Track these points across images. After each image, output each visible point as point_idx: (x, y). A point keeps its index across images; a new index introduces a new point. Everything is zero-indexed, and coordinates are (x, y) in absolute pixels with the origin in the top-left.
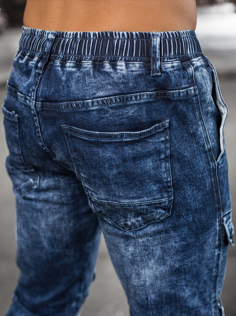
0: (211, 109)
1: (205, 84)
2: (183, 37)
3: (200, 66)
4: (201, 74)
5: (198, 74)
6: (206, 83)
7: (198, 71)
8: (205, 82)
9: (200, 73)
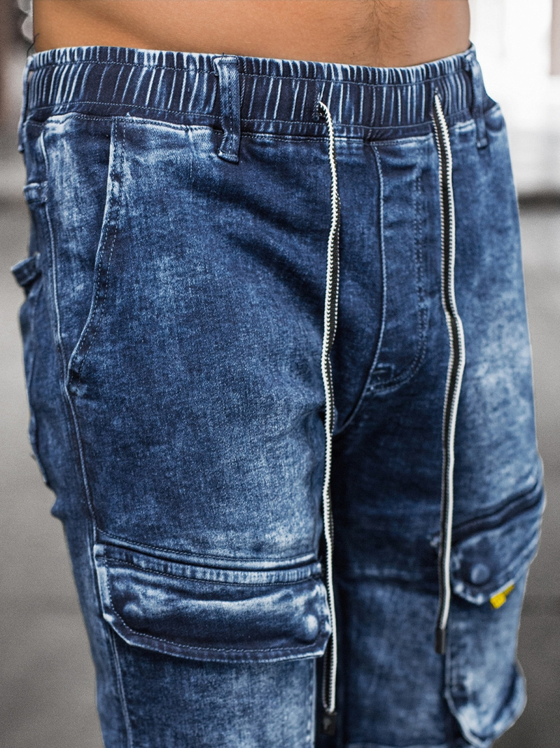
0: (74, 246)
1: (62, 180)
2: (61, 63)
3: (62, 136)
4: (60, 157)
5: (54, 154)
6: (64, 180)
7: (55, 147)
8: (62, 177)
9: (58, 153)
